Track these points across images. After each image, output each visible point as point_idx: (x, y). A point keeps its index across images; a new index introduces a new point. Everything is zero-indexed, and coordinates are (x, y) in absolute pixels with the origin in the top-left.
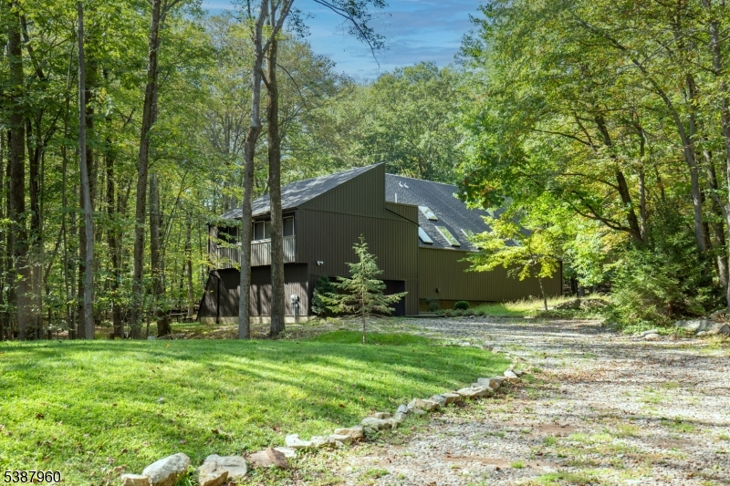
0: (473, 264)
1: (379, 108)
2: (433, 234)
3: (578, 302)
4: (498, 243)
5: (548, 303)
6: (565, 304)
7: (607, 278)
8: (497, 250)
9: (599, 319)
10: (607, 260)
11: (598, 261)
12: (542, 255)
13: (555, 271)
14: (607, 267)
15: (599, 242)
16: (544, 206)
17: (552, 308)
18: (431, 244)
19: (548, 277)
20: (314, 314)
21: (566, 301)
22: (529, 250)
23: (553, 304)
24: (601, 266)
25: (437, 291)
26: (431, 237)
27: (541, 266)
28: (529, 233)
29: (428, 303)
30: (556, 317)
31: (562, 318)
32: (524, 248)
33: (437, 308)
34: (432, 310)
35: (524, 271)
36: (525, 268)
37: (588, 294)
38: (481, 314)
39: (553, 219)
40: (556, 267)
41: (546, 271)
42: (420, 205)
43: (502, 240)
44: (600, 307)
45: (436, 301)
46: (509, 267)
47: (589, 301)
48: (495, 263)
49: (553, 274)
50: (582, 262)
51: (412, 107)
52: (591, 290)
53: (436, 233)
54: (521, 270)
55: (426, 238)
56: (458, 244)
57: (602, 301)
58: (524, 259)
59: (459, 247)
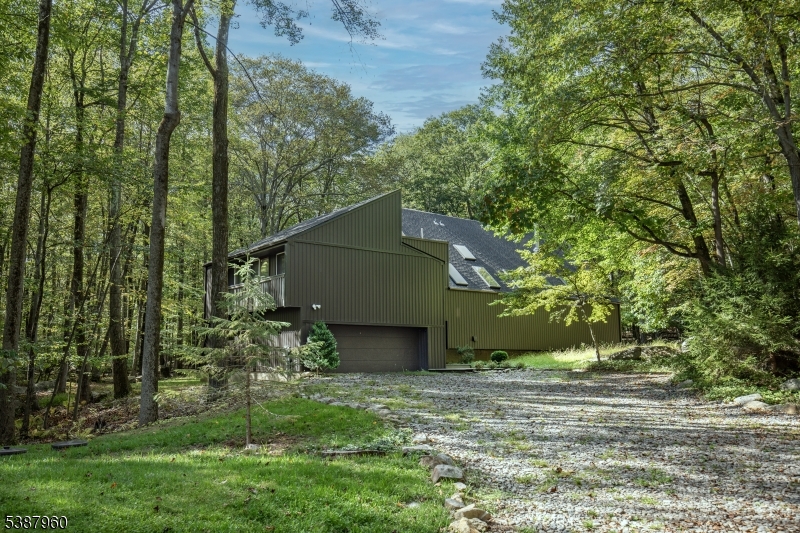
0: (507, 307)
1: (426, 153)
2: (468, 274)
3: (638, 351)
4: (537, 280)
5: (602, 352)
6: (622, 353)
7: (672, 324)
8: (537, 290)
9: (666, 375)
10: (672, 302)
11: (661, 304)
12: (592, 296)
13: (609, 313)
14: (672, 311)
15: (661, 280)
16: (593, 236)
17: (606, 359)
18: (466, 285)
19: (601, 322)
20: (308, 370)
21: (625, 349)
22: (576, 288)
23: (608, 353)
24: (665, 308)
25: (473, 339)
26: (465, 278)
27: (592, 308)
28: (575, 269)
29: (461, 353)
30: (610, 370)
31: (618, 371)
32: (570, 287)
33: (471, 360)
34: (466, 362)
35: (571, 314)
36: (572, 311)
37: (651, 341)
38: (520, 367)
39: (604, 252)
40: (609, 310)
41: (599, 314)
42: (456, 243)
43: (542, 278)
44: (667, 356)
45: (471, 351)
46: (553, 310)
47: (652, 349)
48: (535, 306)
49: (607, 318)
50: (643, 305)
51: (457, 149)
52: (654, 336)
53: (473, 274)
54: (567, 313)
55: (459, 279)
56: (498, 285)
57: (669, 349)
58: (569, 299)
59: (499, 288)
